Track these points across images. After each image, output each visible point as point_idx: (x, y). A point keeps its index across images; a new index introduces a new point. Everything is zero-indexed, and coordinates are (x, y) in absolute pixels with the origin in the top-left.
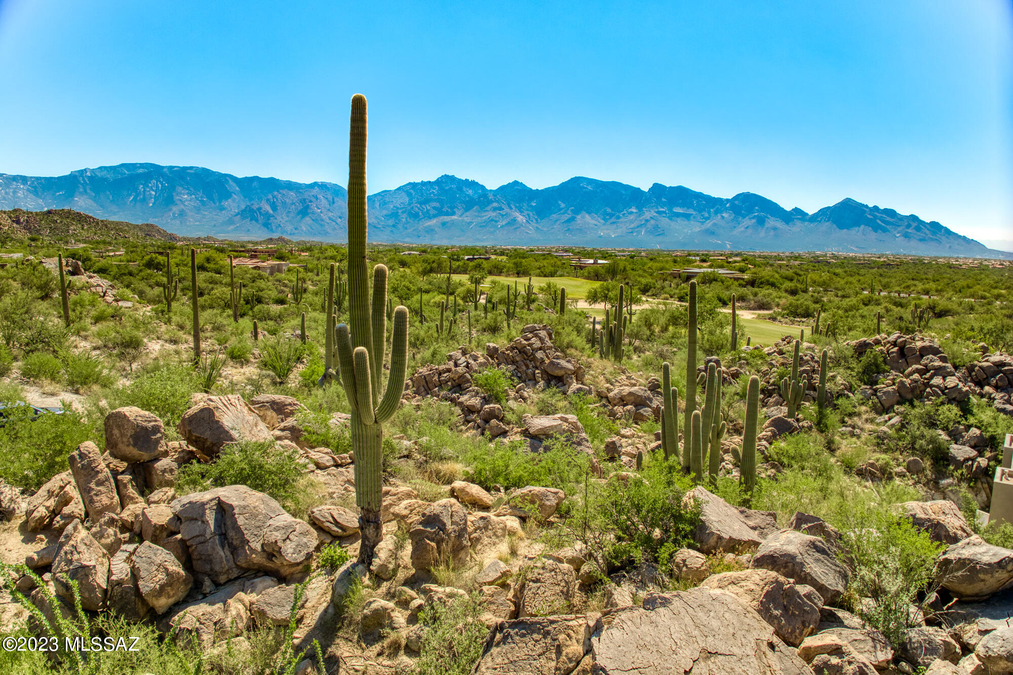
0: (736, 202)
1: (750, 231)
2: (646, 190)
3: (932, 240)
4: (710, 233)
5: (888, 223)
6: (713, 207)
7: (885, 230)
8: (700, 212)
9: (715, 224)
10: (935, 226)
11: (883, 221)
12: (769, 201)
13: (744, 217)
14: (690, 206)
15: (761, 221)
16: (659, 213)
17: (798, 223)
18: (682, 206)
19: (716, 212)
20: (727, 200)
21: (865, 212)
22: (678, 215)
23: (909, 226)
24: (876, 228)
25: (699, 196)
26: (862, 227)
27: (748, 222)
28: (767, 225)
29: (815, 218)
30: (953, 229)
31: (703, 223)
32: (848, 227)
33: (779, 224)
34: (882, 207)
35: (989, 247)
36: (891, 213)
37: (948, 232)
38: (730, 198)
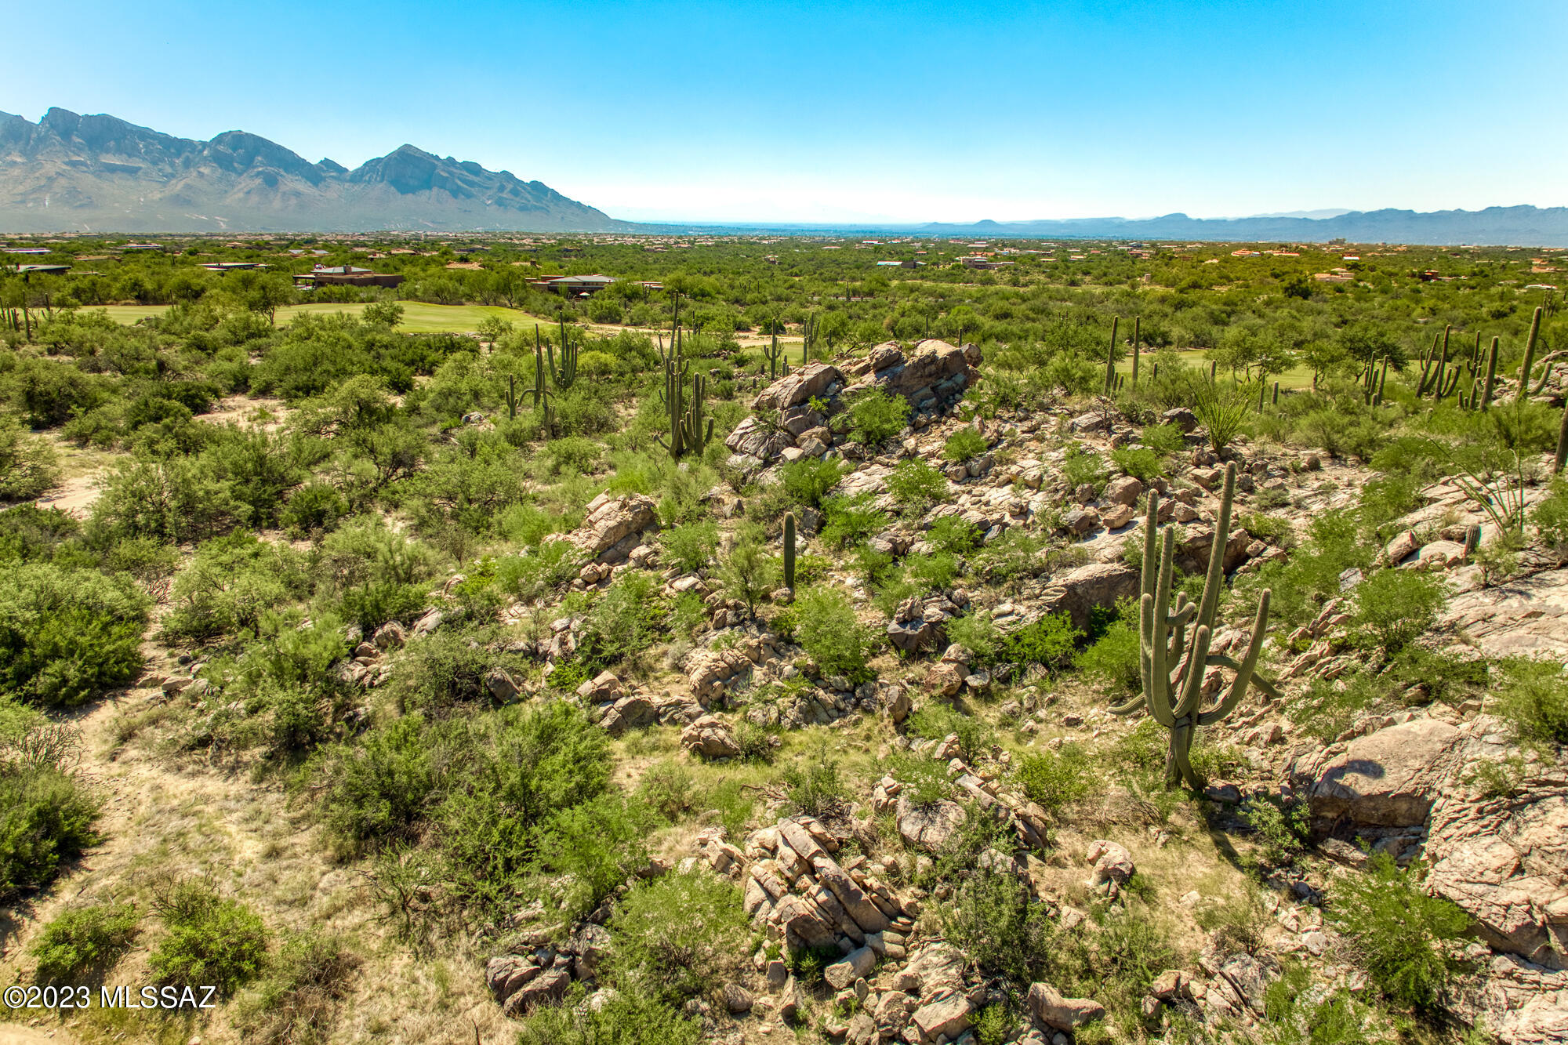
0: (221, 148)
1: (255, 199)
2: (37, 120)
3: (537, 208)
4: (181, 201)
5: (472, 184)
6: (178, 155)
7: (469, 196)
8: (155, 163)
9: (188, 187)
10: (537, 187)
11: (465, 181)
12: (280, 148)
13: (240, 174)
14: (132, 152)
15: (271, 181)
16: (73, 164)
17: (335, 186)
18: (119, 151)
19: (187, 164)
20: (204, 144)
21: (435, 167)
22: (112, 169)
23: (502, 188)
24: (456, 193)
25: (145, 134)
26: (435, 189)
27: (248, 182)
28: (283, 188)
29: (359, 176)
30: (564, 192)
31: (165, 184)
32: (413, 190)
33: (303, 186)
34: (460, 160)
35: (613, 217)
36: (474, 168)
37: (556, 195)
38: (208, 140)
